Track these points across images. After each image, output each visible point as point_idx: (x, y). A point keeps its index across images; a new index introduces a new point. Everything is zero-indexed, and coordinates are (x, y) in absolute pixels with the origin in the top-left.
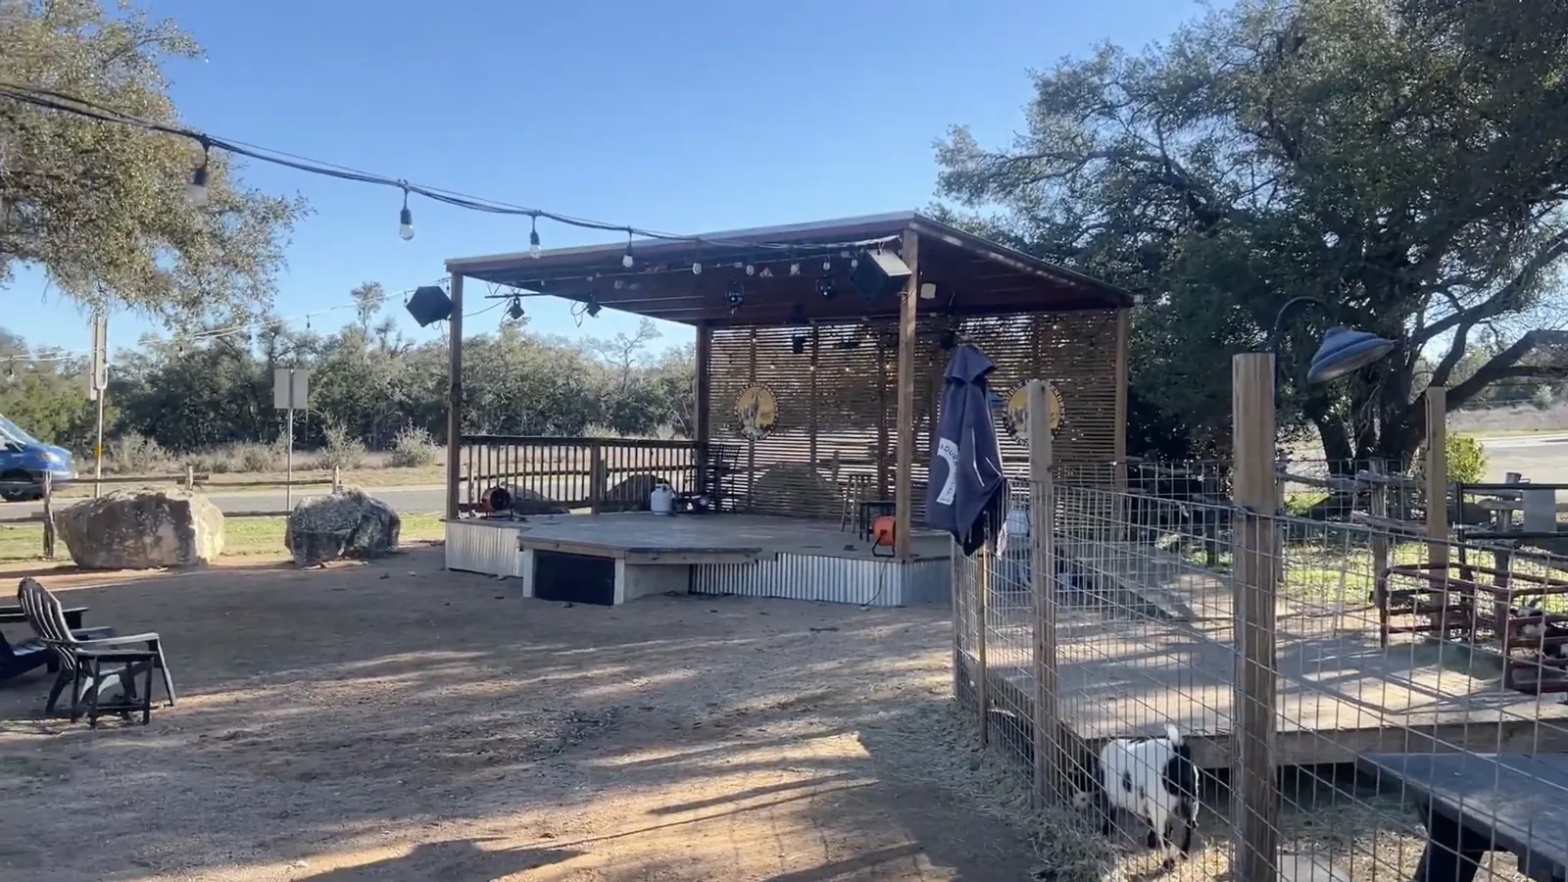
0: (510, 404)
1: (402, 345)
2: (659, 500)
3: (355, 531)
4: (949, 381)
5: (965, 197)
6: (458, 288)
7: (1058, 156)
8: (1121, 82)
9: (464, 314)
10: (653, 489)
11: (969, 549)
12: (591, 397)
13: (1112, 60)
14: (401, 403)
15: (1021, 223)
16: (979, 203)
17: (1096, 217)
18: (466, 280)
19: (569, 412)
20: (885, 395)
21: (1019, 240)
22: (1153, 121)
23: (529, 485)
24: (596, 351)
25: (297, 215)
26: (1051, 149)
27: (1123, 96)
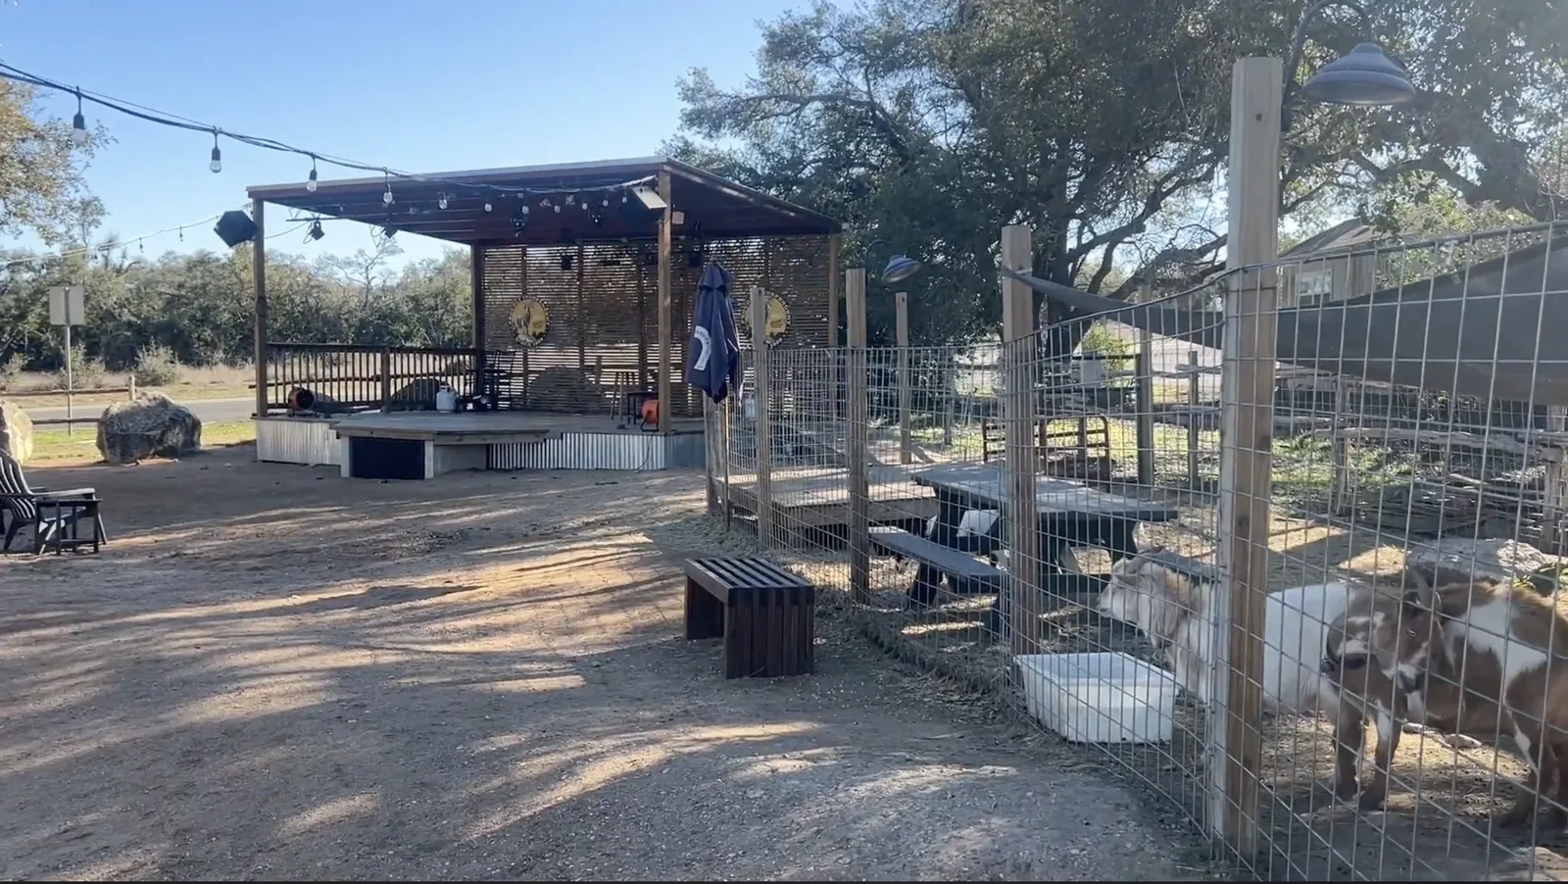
0: (246, 323)
1: (126, 264)
2: (443, 400)
3: (164, 433)
4: (701, 288)
5: (706, 131)
6: (259, 212)
7: (784, 98)
8: (835, 35)
9: (265, 235)
10: (437, 390)
11: (717, 400)
12: (331, 314)
13: (827, 15)
14: (130, 324)
15: (754, 157)
16: (718, 137)
17: (818, 153)
18: (266, 204)
19: (308, 330)
20: (645, 306)
21: (751, 171)
22: (863, 70)
23: (320, 391)
24: (335, 268)
25: (98, 142)
26: (778, 91)
27: (836, 46)
